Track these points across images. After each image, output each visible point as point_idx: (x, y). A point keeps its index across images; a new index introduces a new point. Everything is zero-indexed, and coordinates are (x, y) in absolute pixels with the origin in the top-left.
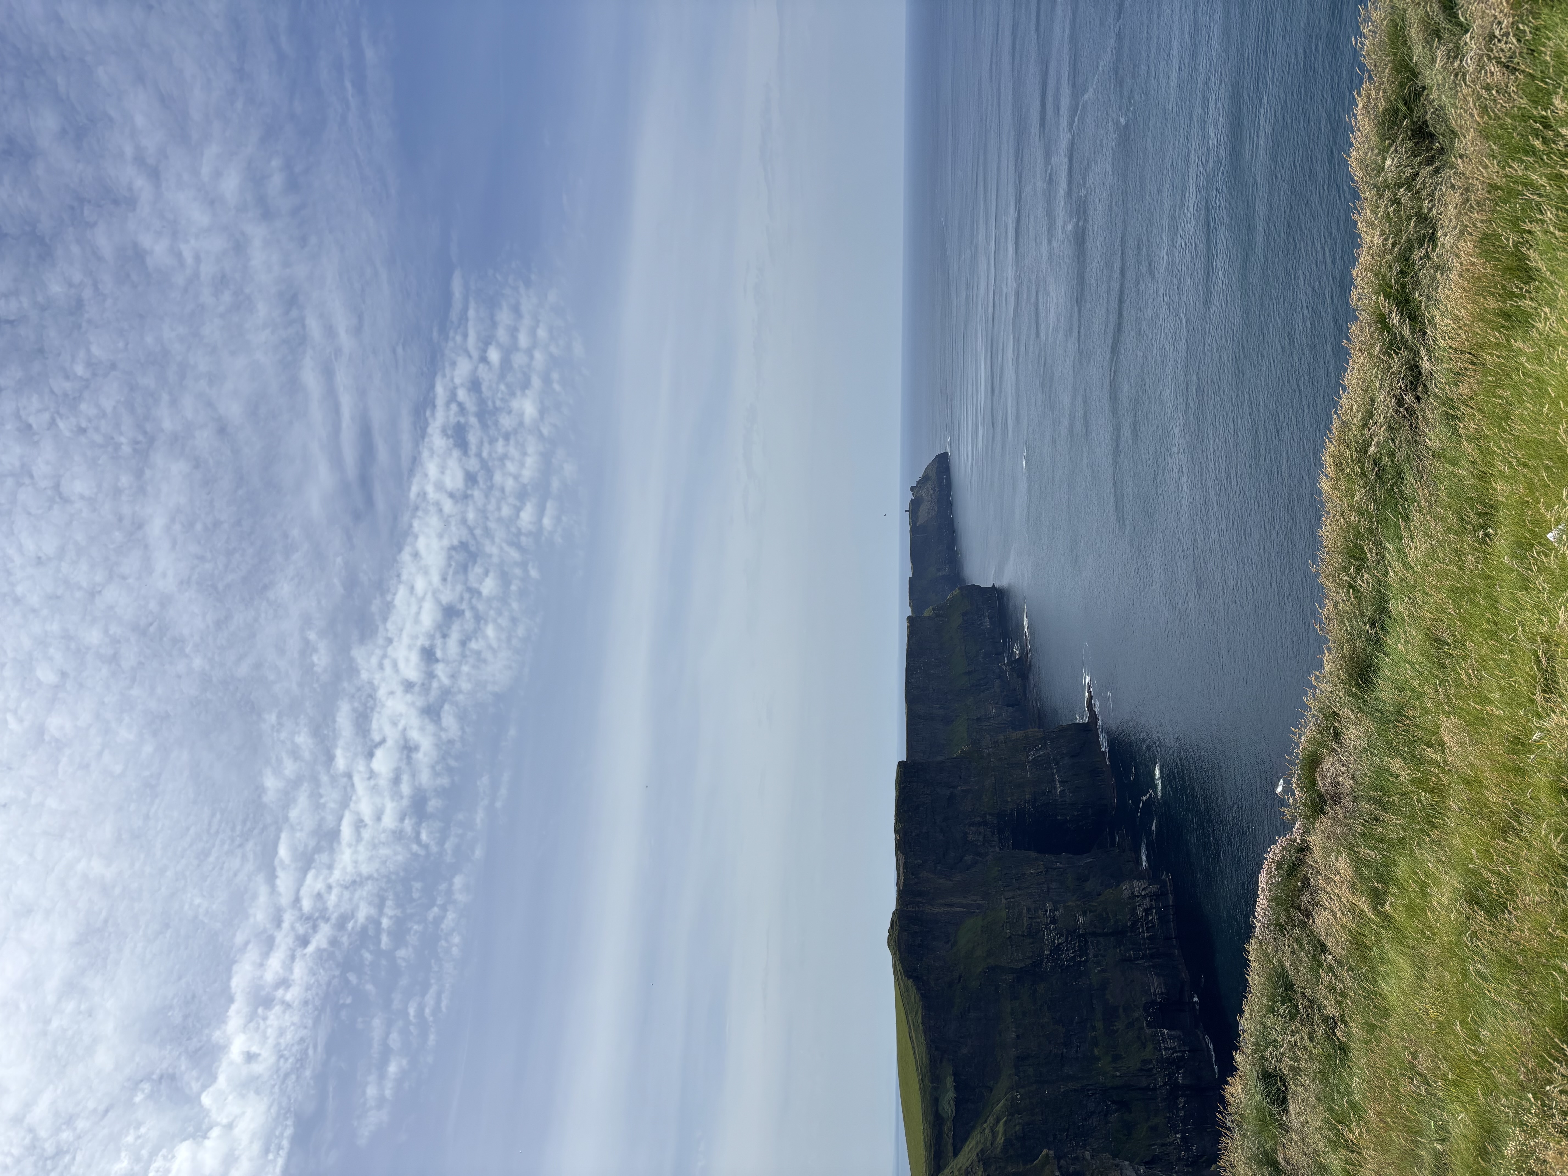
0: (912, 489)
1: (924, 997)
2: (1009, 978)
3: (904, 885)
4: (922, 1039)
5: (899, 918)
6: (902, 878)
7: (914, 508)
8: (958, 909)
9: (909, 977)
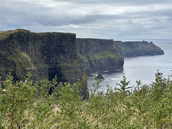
0: (152, 42)
1: (5, 40)
5: (28, 33)
6: (37, 34)
7: (145, 43)
8: (31, 53)
9: (11, 36)
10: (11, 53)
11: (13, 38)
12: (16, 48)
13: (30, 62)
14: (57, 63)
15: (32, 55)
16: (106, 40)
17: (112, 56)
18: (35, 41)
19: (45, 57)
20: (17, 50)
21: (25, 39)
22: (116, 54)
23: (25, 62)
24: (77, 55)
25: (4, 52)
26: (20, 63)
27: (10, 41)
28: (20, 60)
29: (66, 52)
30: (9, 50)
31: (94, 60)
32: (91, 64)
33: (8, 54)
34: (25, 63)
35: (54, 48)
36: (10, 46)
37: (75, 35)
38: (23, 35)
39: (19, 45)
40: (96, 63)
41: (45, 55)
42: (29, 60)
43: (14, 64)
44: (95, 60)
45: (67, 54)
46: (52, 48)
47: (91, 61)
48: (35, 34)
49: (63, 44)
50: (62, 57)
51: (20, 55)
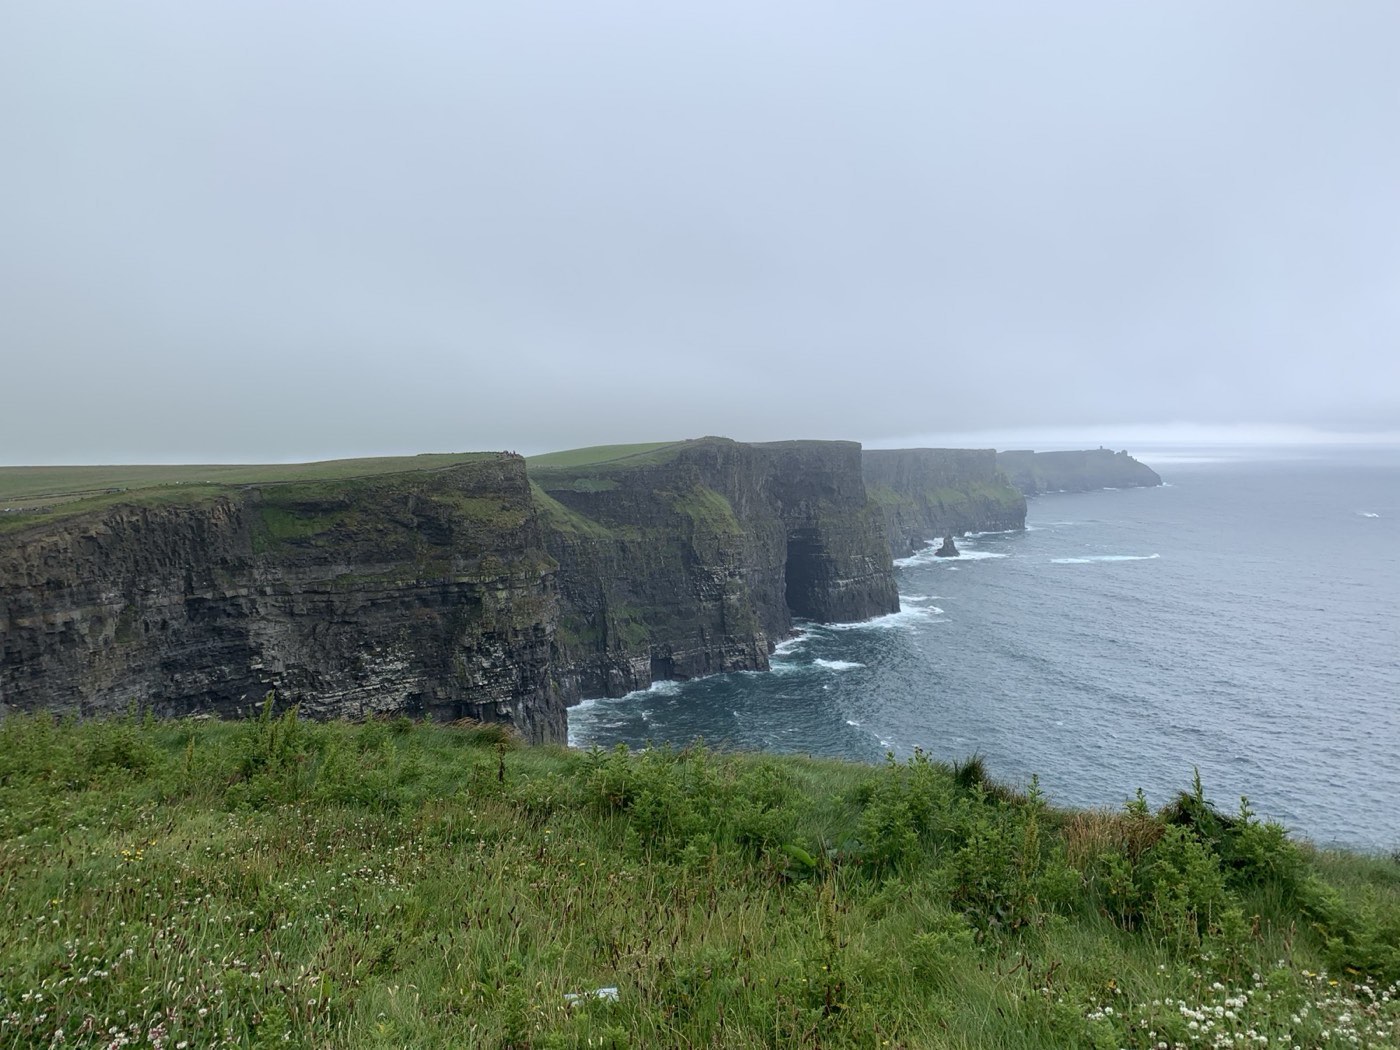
0: (1125, 452)
1: (667, 465)
4: (633, 465)
5: (728, 445)
6: (760, 447)
7: (1105, 454)
8: (736, 495)
9: (682, 454)
10: (684, 496)
11: (687, 458)
12: (695, 484)
13: (729, 518)
14: (809, 518)
15: (739, 498)
17: (992, 494)
18: (749, 463)
19: (779, 504)
20: (698, 487)
21: (721, 460)
23: (716, 517)
24: (864, 497)
25: (664, 494)
26: (703, 521)
27: (681, 466)
28: (704, 511)
29: (834, 490)
30: (677, 488)
32: (929, 516)
33: (675, 499)
34: (715, 521)
35: (802, 481)
36: (681, 478)
37: (858, 445)
38: (716, 450)
39: (704, 475)
41: (777, 498)
42: (728, 511)
43: (691, 522)
44: (941, 505)
45: (836, 494)
46: (797, 479)
47: (929, 508)
48: (747, 447)
49: (826, 470)
50: (823, 503)
51: (704, 500)
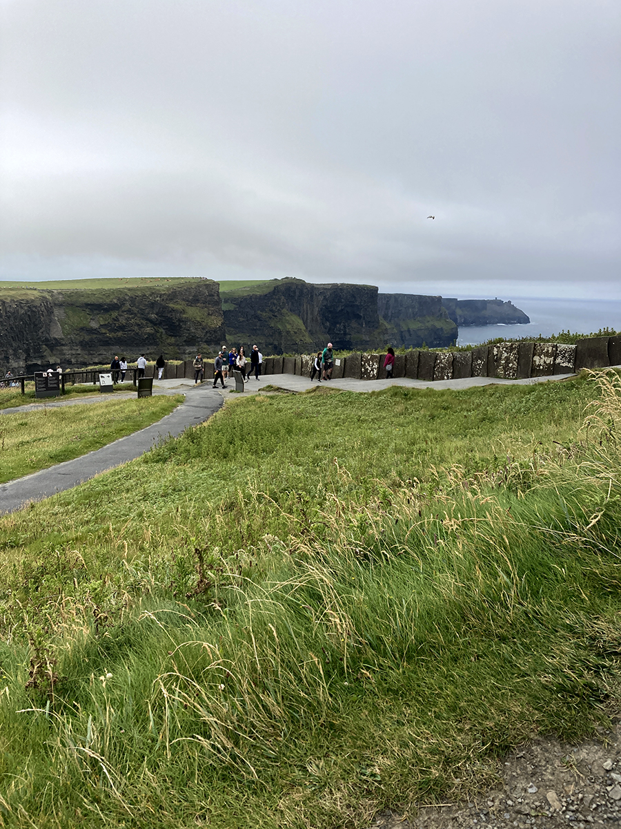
0: (510, 302)
1: (266, 295)
2: (276, 343)
3: (315, 288)
4: (245, 294)
5: (302, 284)
6: (318, 286)
7: (498, 303)
9: (275, 289)
10: (276, 316)
11: (278, 292)
12: (282, 308)
13: (303, 331)
14: (345, 334)
15: (307, 319)
16: (429, 297)
17: (438, 325)
18: (312, 296)
19: (328, 324)
20: (284, 311)
21: (297, 294)
22: (446, 321)
24: (378, 322)
25: (264, 314)
27: (274, 297)
28: (288, 326)
29: (361, 316)
30: (271, 311)
31: (406, 329)
32: (402, 337)
33: (270, 318)
34: (296, 333)
35: (342, 310)
36: (274, 304)
37: (376, 289)
38: (294, 287)
39: (288, 303)
40: (410, 335)
41: (327, 320)
42: (303, 328)
43: (280, 333)
44: (409, 331)
45: (362, 319)
46: (340, 309)
47: (402, 332)
48: (312, 287)
49: (357, 303)
50: (354, 324)
51: (288, 319)
